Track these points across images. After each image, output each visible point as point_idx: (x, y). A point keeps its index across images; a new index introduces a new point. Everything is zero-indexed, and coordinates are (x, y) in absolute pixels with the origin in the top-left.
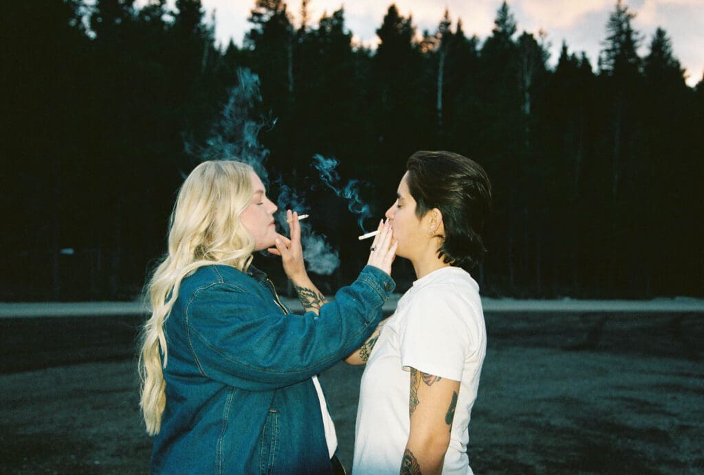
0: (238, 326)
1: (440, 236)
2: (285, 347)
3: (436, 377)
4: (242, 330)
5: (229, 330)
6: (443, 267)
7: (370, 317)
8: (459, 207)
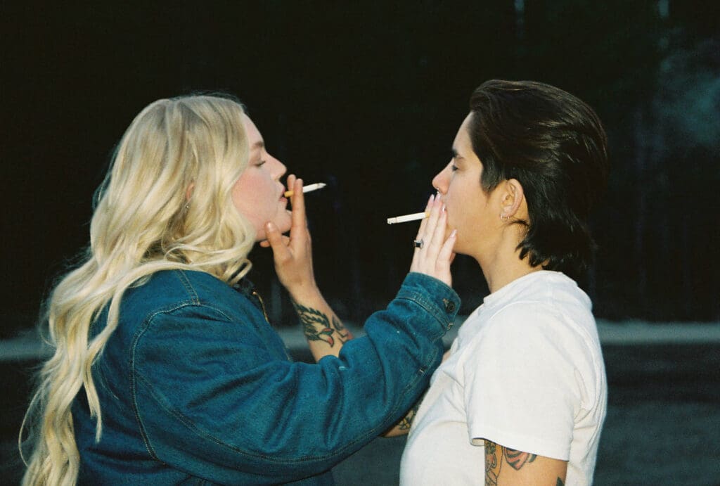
0: (222, 379)
1: (521, 222)
2: (295, 418)
3: (529, 454)
4: (227, 388)
5: (205, 387)
6: (530, 272)
7: (428, 358)
8: (552, 174)
